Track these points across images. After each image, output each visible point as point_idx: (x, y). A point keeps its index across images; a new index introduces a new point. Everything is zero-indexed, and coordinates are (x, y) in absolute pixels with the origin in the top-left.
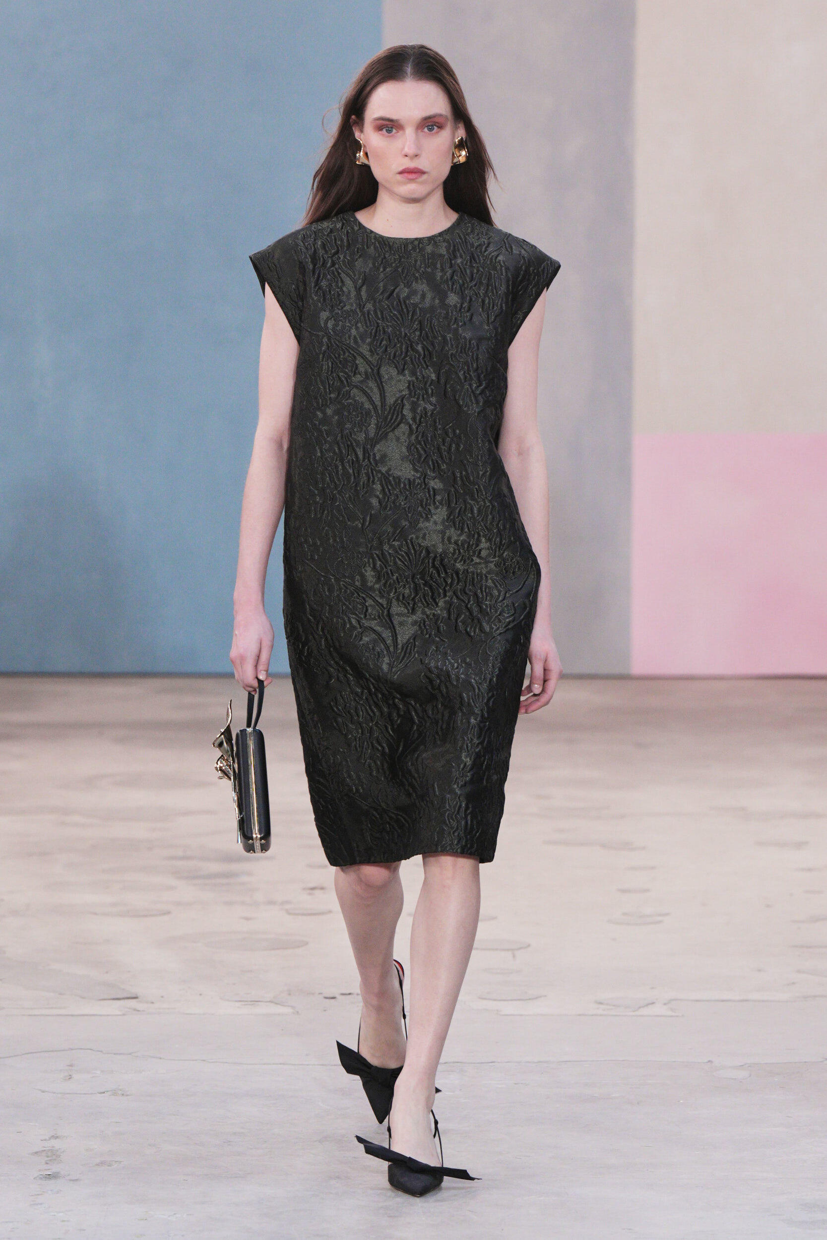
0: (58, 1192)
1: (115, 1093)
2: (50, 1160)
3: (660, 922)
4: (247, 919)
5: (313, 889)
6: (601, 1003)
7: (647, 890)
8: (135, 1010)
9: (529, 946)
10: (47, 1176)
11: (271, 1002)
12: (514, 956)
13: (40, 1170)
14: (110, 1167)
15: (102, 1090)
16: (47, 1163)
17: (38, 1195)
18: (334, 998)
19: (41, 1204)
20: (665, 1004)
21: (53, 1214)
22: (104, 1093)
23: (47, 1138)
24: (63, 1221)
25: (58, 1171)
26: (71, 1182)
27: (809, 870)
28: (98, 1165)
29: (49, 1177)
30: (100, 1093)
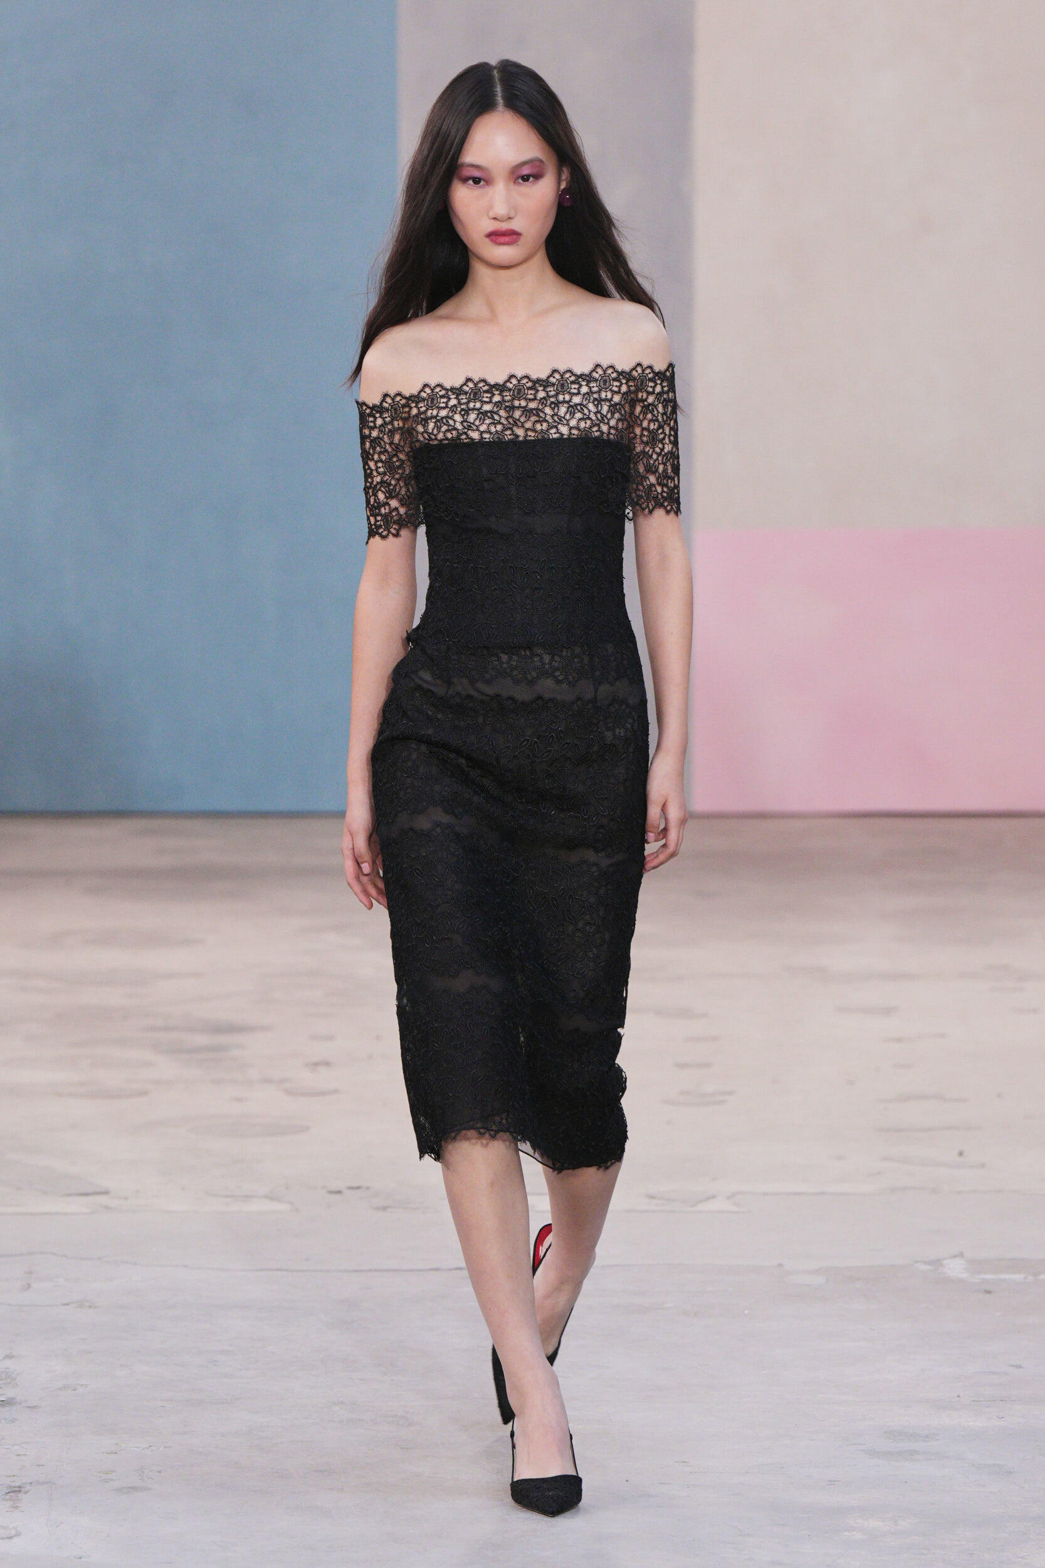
0: (13, 1421)
1: (81, 1305)
2: (4, 1384)
3: (723, 1102)
4: (239, 1100)
5: (316, 1064)
6: (652, 1197)
7: (707, 1065)
8: (107, 1208)
11: (266, 1197)
14: (73, 1392)
15: (66, 1302)
18: (339, 1192)
20: (729, 1198)
21: (7, 1447)
22: (68, 1304)
23: (1, 1359)
24: (18, 1455)
25: (13, 1397)
26: (29, 1409)
27: (899, 1040)
28: (60, 1389)
29: (2, 1403)
30: (64, 1305)
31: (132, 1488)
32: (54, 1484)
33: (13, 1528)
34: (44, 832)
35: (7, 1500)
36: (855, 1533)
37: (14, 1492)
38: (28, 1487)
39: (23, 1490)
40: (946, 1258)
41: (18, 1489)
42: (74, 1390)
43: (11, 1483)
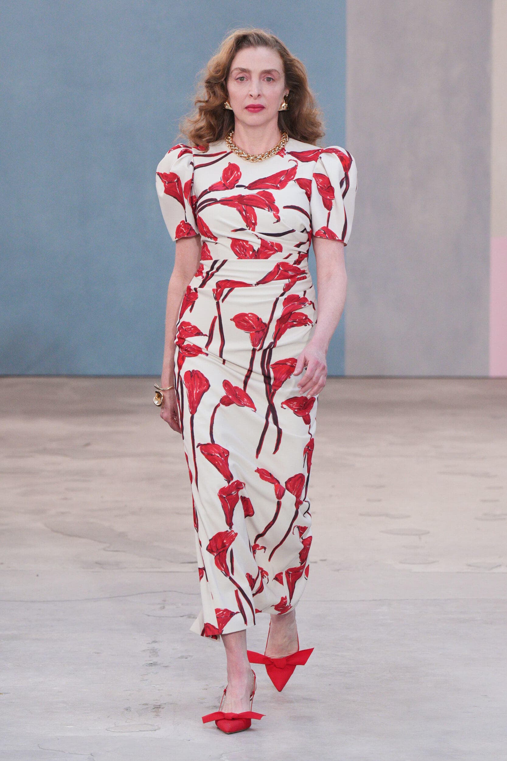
0: (157, 673)
1: (189, 616)
2: (152, 655)
3: (505, 519)
6: (470, 565)
7: (498, 501)
9: (428, 533)
12: (420, 538)
13: (146, 661)
14: (186, 659)
15: (182, 615)
16: (150, 657)
17: (145, 675)
18: (316, 562)
19: (147, 680)
21: (153, 686)
22: (183, 616)
23: (151, 643)
24: (159, 690)
25: (157, 661)
26: (164, 667)
28: (180, 658)
29: (151, 664)
30: (181, 617)
31: (214, 706)
32: (176, 704)
33: (157, 726)
35: (154, 712)
37: (157, 708)
38: (164, 706)
39: (161, 707)
41: (159, 707)
42: (186, 658)
43: (155, 704)
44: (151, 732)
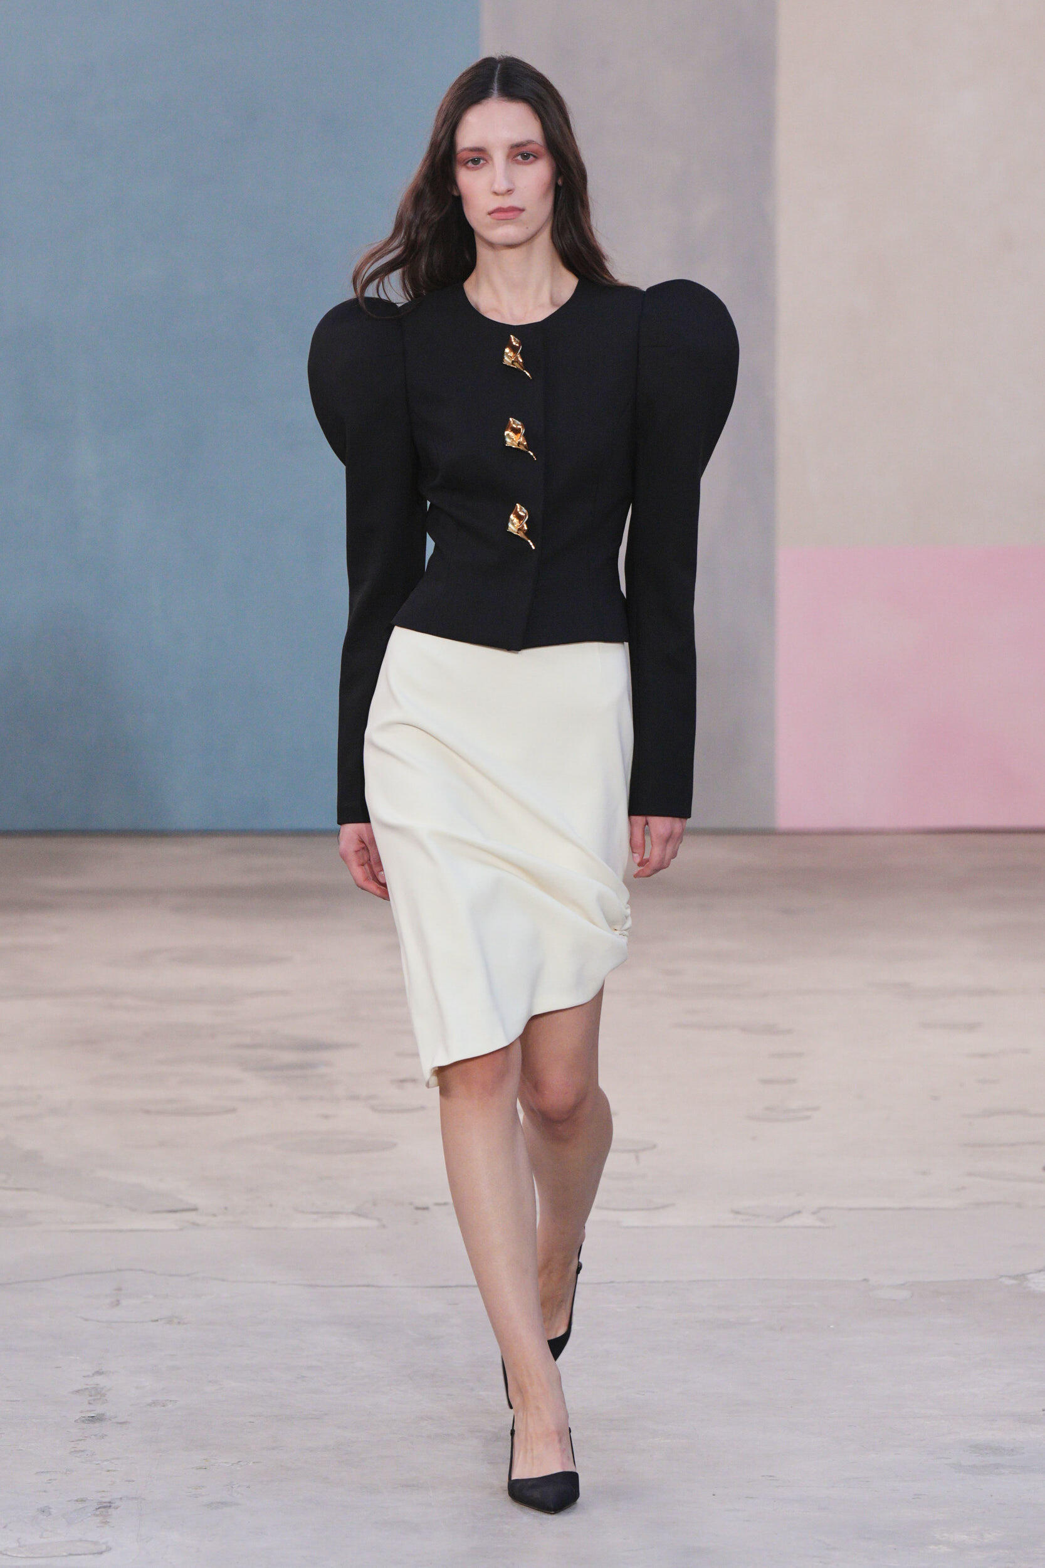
0: (104, 1436)
1: (169, 1321)
2: (94, 1400)
3: (808, 1118)
4: (326, 1117)
5: (403, 1081)
6: (738, 1213)
7: (793, 1081)
8: (195, 1224)
9: (655, 1146)
10: (91, 1418)
11: (353, 1213)
12: (637, 1158)
13: (82, 1412)
14: (163, 1408)
15: (155, 1318)
16: (90, 1403)
17: (80, 1440)
18: (426, 1209)
19: (82, 1451)
20: (814, 1213)
21: (97, 1463)
22: (157, 1321)
23: (91, 1375)
24: (108, 1471)
25: (103, 1413)
26: (119, 1425)
27: (983, 1056)
28: (150, 1405)
29: (92, 1419)
30: (153, 1321)
31: (222, 1503)
32: (144, 1499)
33: (103, 1543)
34: (130, 851)
35: (97, 1515)
36: (941, 1546)
37: (104, 1507)
38: (118, 1503)
39: (113, 1505)
40: (1031, 1273)
41: (108, 1505)
42: (164, 1406)
43: (100, 1499)
44: (91, 1556)
